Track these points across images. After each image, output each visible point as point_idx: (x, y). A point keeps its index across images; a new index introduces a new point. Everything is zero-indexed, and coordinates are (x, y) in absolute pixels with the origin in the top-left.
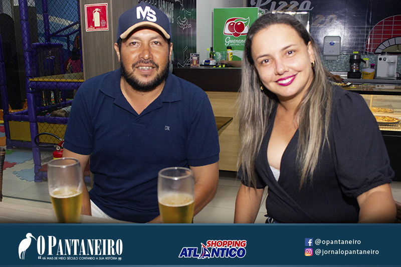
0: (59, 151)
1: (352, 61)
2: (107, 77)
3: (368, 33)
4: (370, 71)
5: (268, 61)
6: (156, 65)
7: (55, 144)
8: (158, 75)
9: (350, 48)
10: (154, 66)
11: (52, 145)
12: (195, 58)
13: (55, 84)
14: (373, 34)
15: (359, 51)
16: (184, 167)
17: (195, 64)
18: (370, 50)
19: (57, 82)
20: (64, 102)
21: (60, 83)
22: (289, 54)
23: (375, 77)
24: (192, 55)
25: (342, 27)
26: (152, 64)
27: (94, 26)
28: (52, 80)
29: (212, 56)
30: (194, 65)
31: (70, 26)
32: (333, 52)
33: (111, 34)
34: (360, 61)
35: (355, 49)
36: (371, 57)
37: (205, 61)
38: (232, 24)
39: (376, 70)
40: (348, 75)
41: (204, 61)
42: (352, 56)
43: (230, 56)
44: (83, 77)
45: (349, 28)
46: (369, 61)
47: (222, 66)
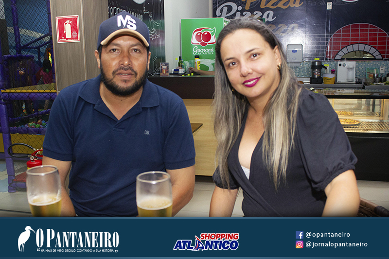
0: (33, 160)
1: (313, 67)
2: (85, 85)
3: (328, 41)
4: (330, 76)
5: (235, 64)
6: (135, 72)
7: (28, 154)
8: (136, 82)
9: (312, 55)
10: (133, 73)
11: (26, 156)
12: (164, 67)
13: (28, 94)
14: (332, 42)
15: (320, 58)
16: (161, 171)
17: (164, 72)
18: (330, 57)
19: (29, 93)
20: (36, 113)
21: (32, 94)
22: (254, 57)
23: (335, 82)
24: (162, 64)
25: (304, 35)
26: (131, 71)
27: (65, 38)
28: (24, 91)
29: (181, 65)
30: (164, 74)
31: (41, 38)
32: (296, 59)
33: (82, 45)
34: (321, 67)
35: (316, 55)
36: (332, 63)
37: (175, 70)
38: (199, 34)
39: (336, 75)
40: (311, 80)
41: (173, 70)
42: (314, 63)
43: (198, 65)
44: (56, 87)
45: (310, 36)
46: (330, 67)
47: (191, 75)
